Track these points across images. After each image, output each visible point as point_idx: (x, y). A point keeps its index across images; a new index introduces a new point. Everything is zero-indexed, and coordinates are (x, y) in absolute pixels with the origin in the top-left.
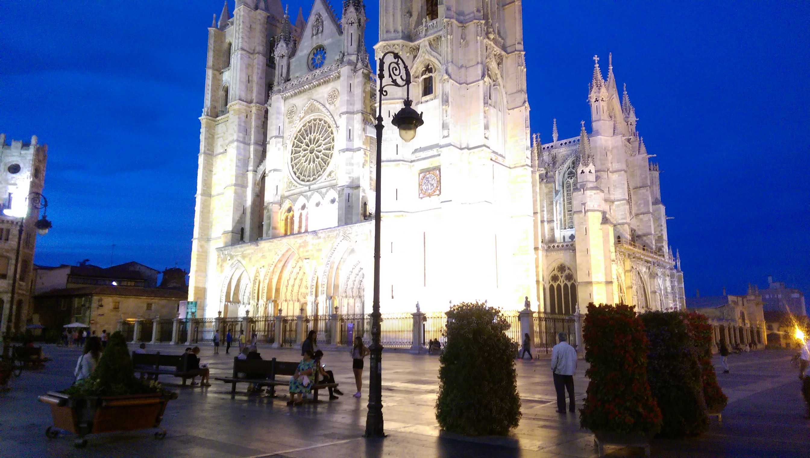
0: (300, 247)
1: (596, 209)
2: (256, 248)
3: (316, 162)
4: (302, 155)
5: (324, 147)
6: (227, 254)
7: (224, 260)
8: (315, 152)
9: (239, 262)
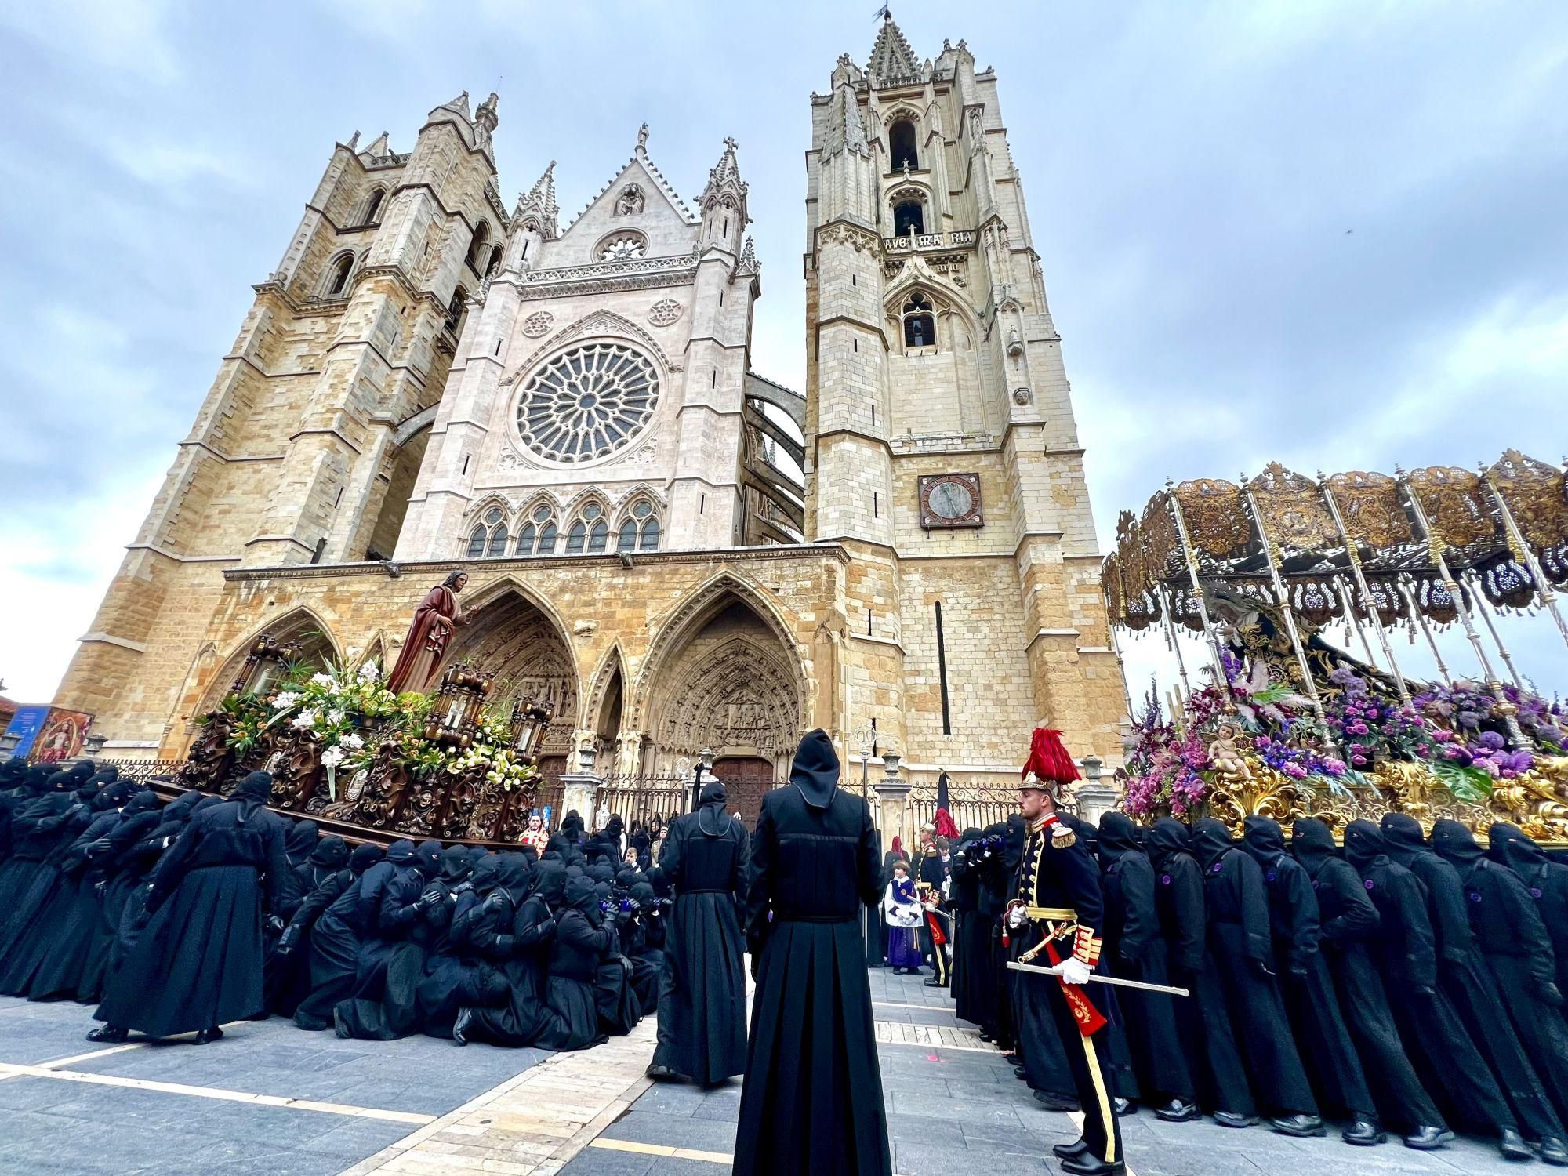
0: (562, 590)
2: (389, 579)
3: (596, 425)
4: (554, 407)
5: (626, 398)
6: (268, 588)
7: (251, 605)
8: (597, 405)
9: (302, 614)
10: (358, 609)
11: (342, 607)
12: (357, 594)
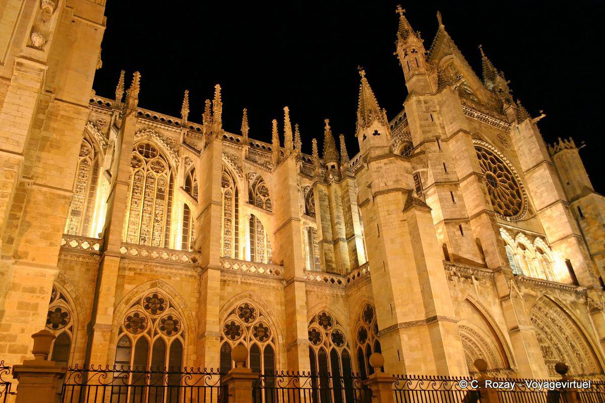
1: (390, 188)
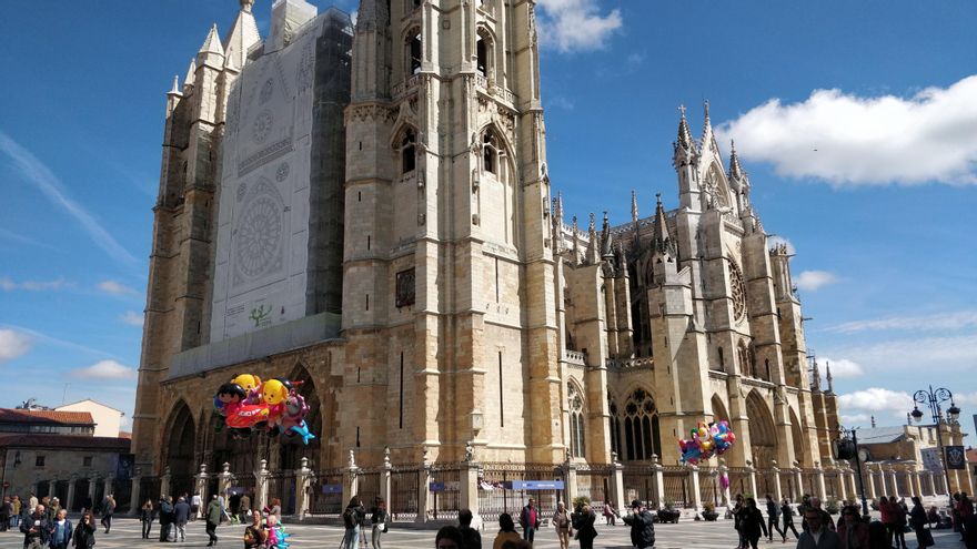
2: (203, 380)
6: (171, 389)
9: (182, 401)
10: (196, 396)
11: (193, 395)
12: (195, 388)
